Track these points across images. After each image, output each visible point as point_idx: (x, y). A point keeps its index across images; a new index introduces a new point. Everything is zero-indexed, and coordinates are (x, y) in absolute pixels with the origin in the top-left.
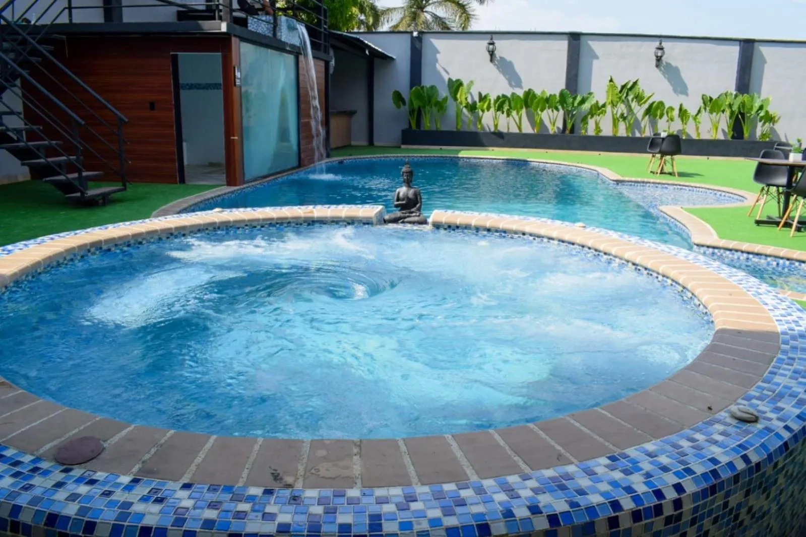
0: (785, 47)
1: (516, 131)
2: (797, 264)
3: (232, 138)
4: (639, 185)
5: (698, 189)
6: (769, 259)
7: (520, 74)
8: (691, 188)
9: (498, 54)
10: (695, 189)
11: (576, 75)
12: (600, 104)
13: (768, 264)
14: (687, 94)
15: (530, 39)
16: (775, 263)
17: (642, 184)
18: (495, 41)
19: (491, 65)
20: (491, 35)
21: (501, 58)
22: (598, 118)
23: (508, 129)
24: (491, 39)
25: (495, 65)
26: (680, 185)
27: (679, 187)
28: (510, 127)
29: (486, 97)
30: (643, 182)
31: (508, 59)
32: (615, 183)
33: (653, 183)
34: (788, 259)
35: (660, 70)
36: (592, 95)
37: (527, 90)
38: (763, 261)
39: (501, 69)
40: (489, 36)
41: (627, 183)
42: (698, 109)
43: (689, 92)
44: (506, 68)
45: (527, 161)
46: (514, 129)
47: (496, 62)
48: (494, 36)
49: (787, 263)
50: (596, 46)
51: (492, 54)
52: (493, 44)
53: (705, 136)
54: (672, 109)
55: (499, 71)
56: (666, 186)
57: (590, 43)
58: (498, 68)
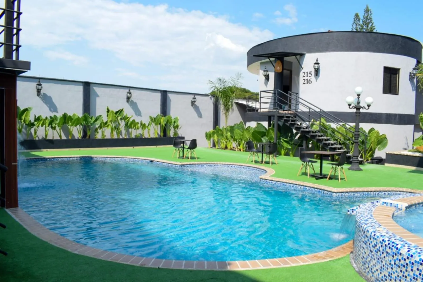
0: (178, 94)
1: (59, 138)
2: (370, 193)
3: (13, 164)
4: (191, 166)
5: (218, 165)
6: (361, 193)
7: (56, 104)
8: (215, 165)
9: (42, 92)
10: (217, 165)
11: (89, 105)
12: (105, 121)
13: (361, 195)
14: (141, 116)
15: (62, 84)
16: (363, 194)
17: (192, 165)
18: (42, 84)
19: (38, 98)
20: (39, 80)
21: (43, 93)
22: (104, 129)
23: (53, 137)
24: (39, 82)
25: (40, 98)
26: (209, 164)
27: (209, 165)
28: (54, 135)
29: (39, 118)
30: (193, 164)
31: (48, 94)
32: (180, 166)
33: (197, 164)
34: (367, 192)
35: (129, 104)
36: (101, 117)
37: (64, 114)
38: (359, 194)
39: (44, 101)
40: (38, 80)
41: (186, 166)
42: (148, 123)
43: (142, 114)
44: (47, 100)
45: (92, 157)
46: (57, 137)
47: (41, 96)
48: (41, 80)
49: (367, 193)
50: (97, 90)
51: (39, 91)
52: (40, 85)
53: (152, 136)
54: (138, 123)
55: (43, 102)
56: (203, 165)
57: (94, 88)
58: (42, 100)
